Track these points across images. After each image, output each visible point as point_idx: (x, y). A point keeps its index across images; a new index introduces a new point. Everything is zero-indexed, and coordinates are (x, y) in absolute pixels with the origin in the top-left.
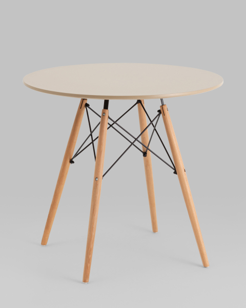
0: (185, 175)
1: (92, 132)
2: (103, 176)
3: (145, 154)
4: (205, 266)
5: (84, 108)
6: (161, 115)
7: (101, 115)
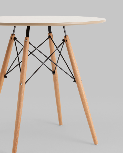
0: (81, 83)
1: (18, 55)
2: (26, 82)
3: (54, 73)
4: (95, 144)
5: (13, 41)
6: (65, 42)
7: (23, 45)
